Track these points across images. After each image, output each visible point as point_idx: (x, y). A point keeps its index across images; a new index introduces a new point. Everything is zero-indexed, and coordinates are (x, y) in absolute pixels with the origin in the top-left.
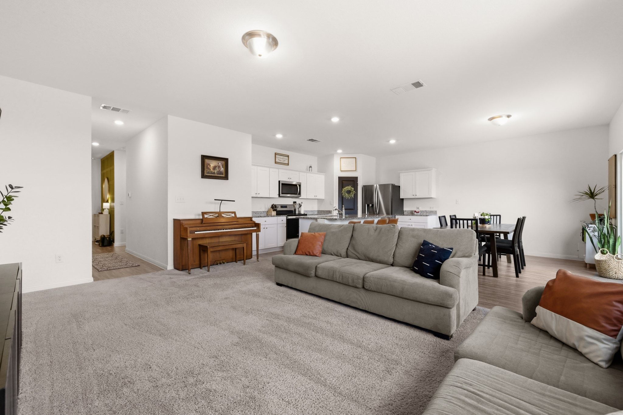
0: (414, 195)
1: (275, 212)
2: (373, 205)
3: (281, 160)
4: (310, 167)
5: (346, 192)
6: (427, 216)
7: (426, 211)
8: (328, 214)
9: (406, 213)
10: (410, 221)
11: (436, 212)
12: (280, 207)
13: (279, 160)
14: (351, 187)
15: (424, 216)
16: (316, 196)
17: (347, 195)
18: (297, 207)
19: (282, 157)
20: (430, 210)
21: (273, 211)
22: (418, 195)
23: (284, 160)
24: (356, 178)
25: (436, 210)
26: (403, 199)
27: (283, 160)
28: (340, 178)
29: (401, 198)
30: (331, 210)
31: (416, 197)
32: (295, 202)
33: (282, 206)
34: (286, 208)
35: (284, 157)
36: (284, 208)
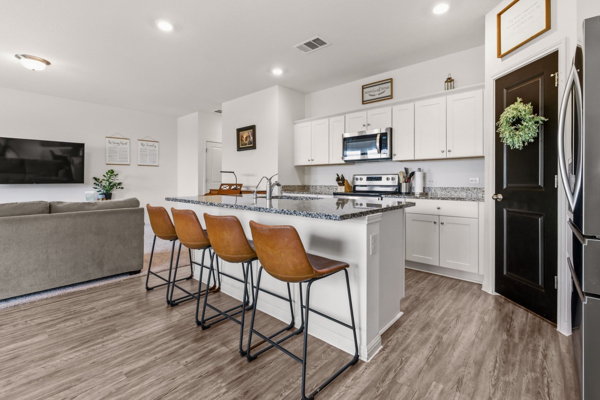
4: (450, 80)
13: (370, 95)
16: (450, 151)
19: (377, 88)
23: (381, 91)
27: (379, 92)
34: (379, 180)
35: (381, 86)
36: (374, 180)
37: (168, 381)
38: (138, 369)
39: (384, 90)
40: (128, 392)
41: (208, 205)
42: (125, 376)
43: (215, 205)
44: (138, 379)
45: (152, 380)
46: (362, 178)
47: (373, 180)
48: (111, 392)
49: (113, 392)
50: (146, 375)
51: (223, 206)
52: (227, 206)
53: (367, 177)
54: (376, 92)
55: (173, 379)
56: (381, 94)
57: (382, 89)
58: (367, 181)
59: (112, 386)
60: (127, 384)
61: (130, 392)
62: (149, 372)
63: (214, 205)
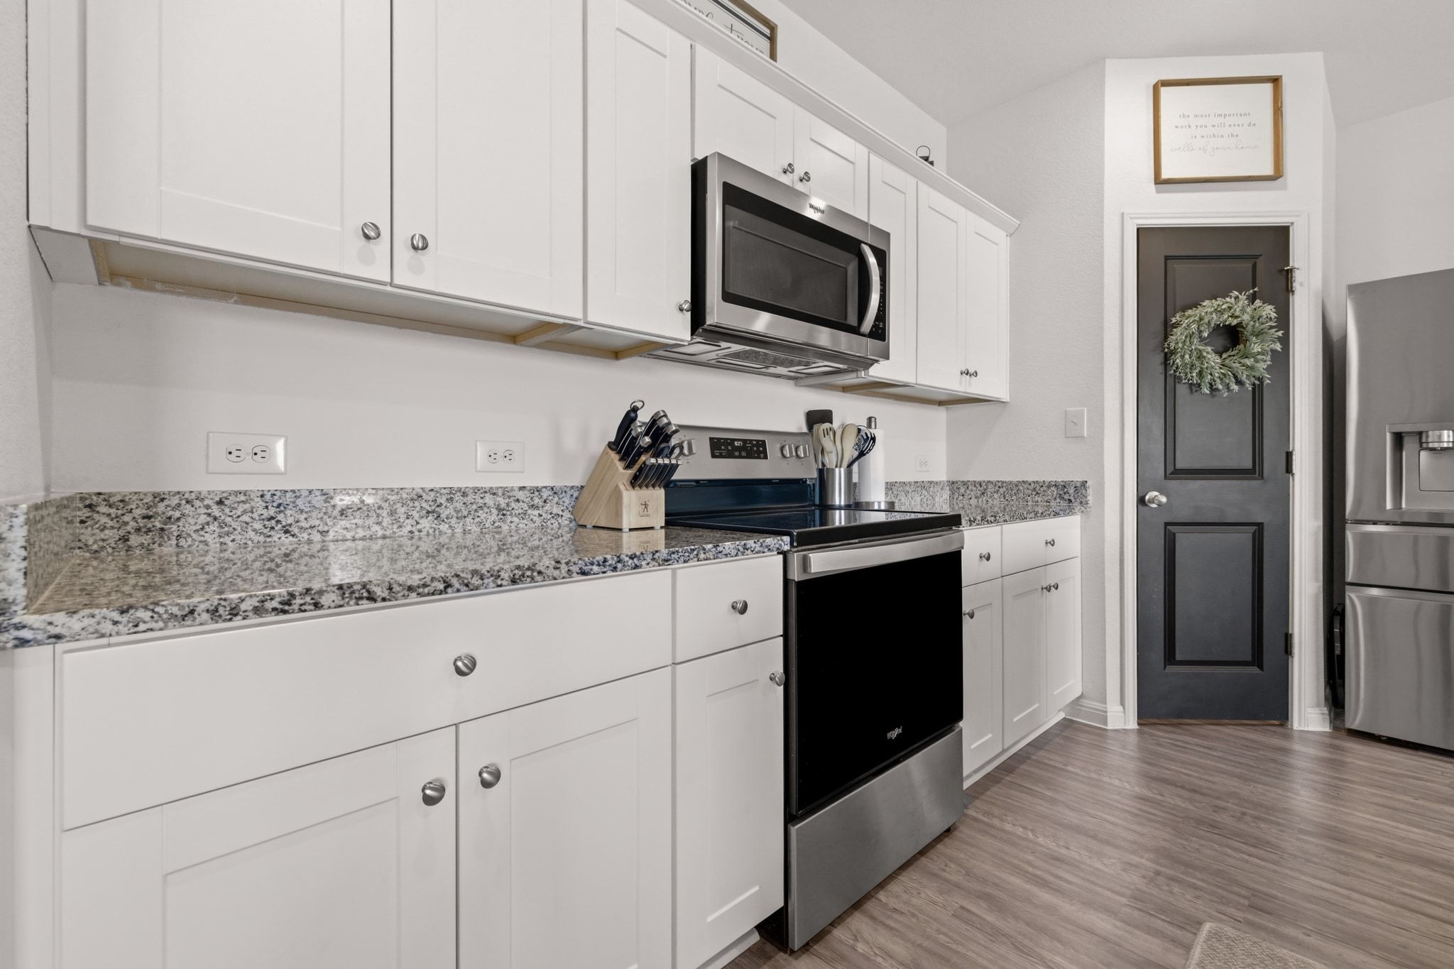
1: (657, 496)
5: (1212, 339)
12: (702, 446)
16: (976, 375)
17: (1213, 358)
18: (838, 451)
21: (635, 482)
24: (1281, 234)
28: (1148, 239)
30: (1077, 478)
32: (817, 418)
33: (723, 446)
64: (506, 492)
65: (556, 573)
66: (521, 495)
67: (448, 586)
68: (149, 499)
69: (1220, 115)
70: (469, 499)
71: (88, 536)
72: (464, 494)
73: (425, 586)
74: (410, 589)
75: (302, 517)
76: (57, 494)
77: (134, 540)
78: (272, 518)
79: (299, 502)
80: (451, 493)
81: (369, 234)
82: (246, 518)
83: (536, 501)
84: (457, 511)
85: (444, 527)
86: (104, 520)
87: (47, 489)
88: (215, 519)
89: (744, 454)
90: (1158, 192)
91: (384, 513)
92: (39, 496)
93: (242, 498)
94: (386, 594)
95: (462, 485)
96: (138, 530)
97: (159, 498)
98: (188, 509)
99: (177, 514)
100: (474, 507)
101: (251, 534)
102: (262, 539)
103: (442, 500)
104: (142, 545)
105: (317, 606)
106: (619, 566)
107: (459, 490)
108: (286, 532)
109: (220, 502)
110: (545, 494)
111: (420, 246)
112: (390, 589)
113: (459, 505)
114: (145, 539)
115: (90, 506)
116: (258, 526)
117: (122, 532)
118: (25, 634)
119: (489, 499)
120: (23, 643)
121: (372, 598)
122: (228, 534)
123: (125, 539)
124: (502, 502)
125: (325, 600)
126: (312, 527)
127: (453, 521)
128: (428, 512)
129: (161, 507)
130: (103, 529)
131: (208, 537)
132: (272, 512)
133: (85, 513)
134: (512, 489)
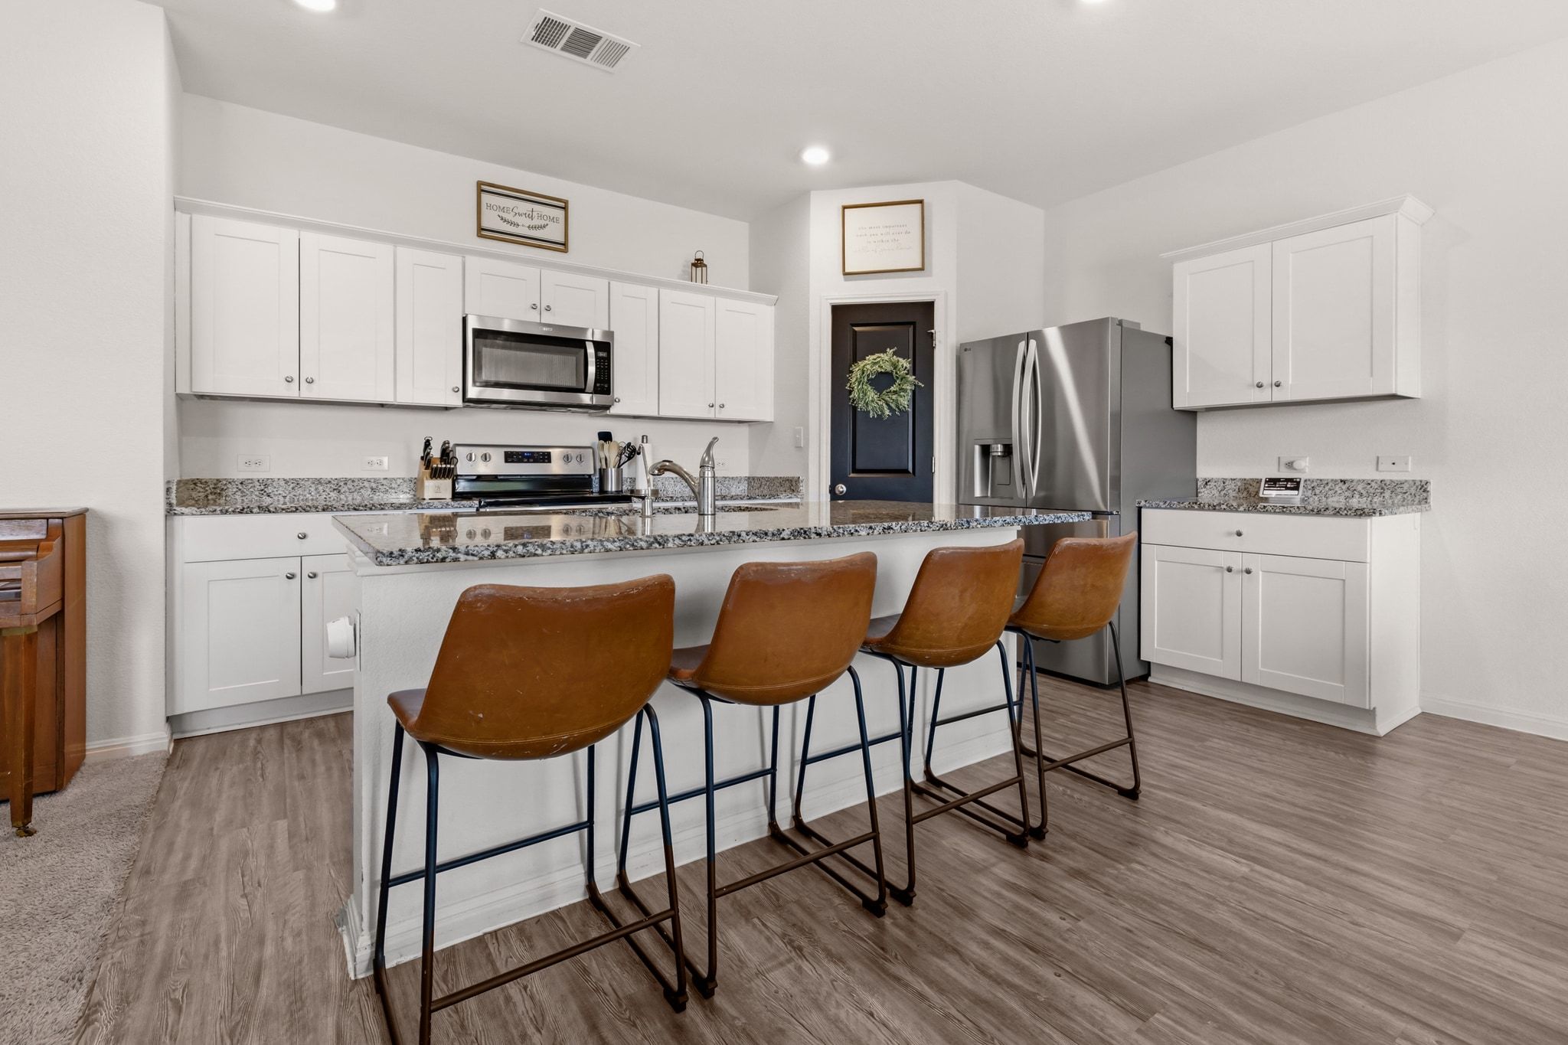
0: (1266, 381)
2: (1008, 450)
3: (517, 219)
4: (698, 263)
5: (871, 382)
6: (1361, 513)
7: (1344, 482)
8: (772, 496)
9: (1215, 492)
10: (1235, 543)
11: (1423, 487)
12: (496, 456)
13: (502, 218)
14: (895, 353)
15: (1337, 513)
16: (722, 406)
17: (872, 394)
18: (610, 458)
19: (524, 207)
20: (1378, 476)
21: (433, 476)
22: (1289, 381)
23: (536, 222)
24: (928, 307)
25: (1424, 478)
26: (1191, 414)
27: (528, 222)
28: (840, 313)
29: (1177, 405)
31: (1279, 396)
32: (604, 437)
33: (515, 456)
34: (544, 462)
35: (537, 207)
36: (528, 462)
37: (1141, 938)
38: (1115, 999)
39: (546, 223)
40: (1203, 996)
41: (786, 537)
42: (1151, 1019)
43: (819, 535)
44: (1154, 990)
45: (1146, 965)
46: (490, 455)
47: (526, 460)
48: (1220, 1028)
49: (1215, 1025)
50: (1134, 979)
51: (856, 531)
52: (871, 531)
53: (505, 452)
54: (522, 218)
55: (1130, 931)
56: (535, 227)
57: (541, 217)
58: (507, 464)
59: (1197, 1034)
60: (1176, 1006)
61: (1203, 993)
62: (1123, 976)
63: (813, 536)
64: (376, 481)
65: (342, 509)
66: (384, 482)
67: (297, 509)
68: (215, 481)
69: (887, 227)
70: (355, 484)
71: (194, 494)
72: (353, 481)
73: (288, 509)
74: (283, 509)
75: (275, 490)
76: (185, 477)
77: (210, 497)
78: (262, 490)
79: (274, 483)
80: (346, 481)
81: (289, 381)
82: (251, 490)
83: (393, 486)
84: (349, 489)
85: (342, 497)
86: (199, 489)
87: (181, 476)
88: (240, 490)
89: (532, 460)
90: (846, 280)
91: (312, 490)
92: (179, 479)
93: (250, 481)
94: (274, 510)
95: (352, 477)
96: (211, 493)
97: (219, 481)
98: (229, 486)
99: (225, 488)
100: (358, 488)
101: (254, 496)
102: (258, 498)
103: (342, 484)
104: (212, 499)
105: (252, 512)
106: (373, 508)
107: (350, 479)
108: (269, 496)
109: (242, 483)
110: (399, 482)
111: (310, 382)
112: (276, 508)
113: (351, 487)
114: (214, 497)
115: (195, 484)
116: (257, 493)
117: (206, 494)
118: (176, 512)
119: (366, 484)
120: (175, 514)
121: (269, 511)
122: (244, 496)
123: (207, 496)
124: (374, 486)
125: (255, 510)
126: (280, 494)
127: (347, 494)
128: (334, 489)
129: (219, 485)
130: (199, 492)
131: (237, 497)
132: (263, 487)
133: (193, 486)
134: (379, 479)
